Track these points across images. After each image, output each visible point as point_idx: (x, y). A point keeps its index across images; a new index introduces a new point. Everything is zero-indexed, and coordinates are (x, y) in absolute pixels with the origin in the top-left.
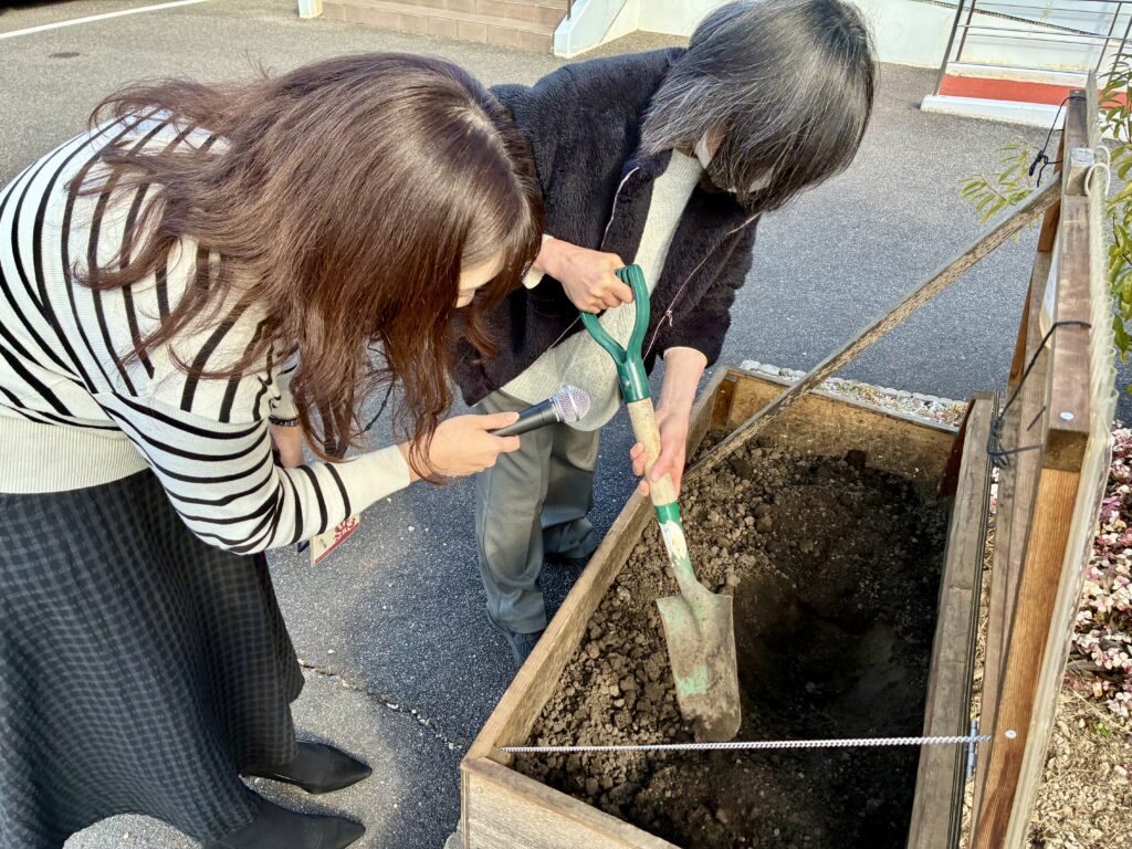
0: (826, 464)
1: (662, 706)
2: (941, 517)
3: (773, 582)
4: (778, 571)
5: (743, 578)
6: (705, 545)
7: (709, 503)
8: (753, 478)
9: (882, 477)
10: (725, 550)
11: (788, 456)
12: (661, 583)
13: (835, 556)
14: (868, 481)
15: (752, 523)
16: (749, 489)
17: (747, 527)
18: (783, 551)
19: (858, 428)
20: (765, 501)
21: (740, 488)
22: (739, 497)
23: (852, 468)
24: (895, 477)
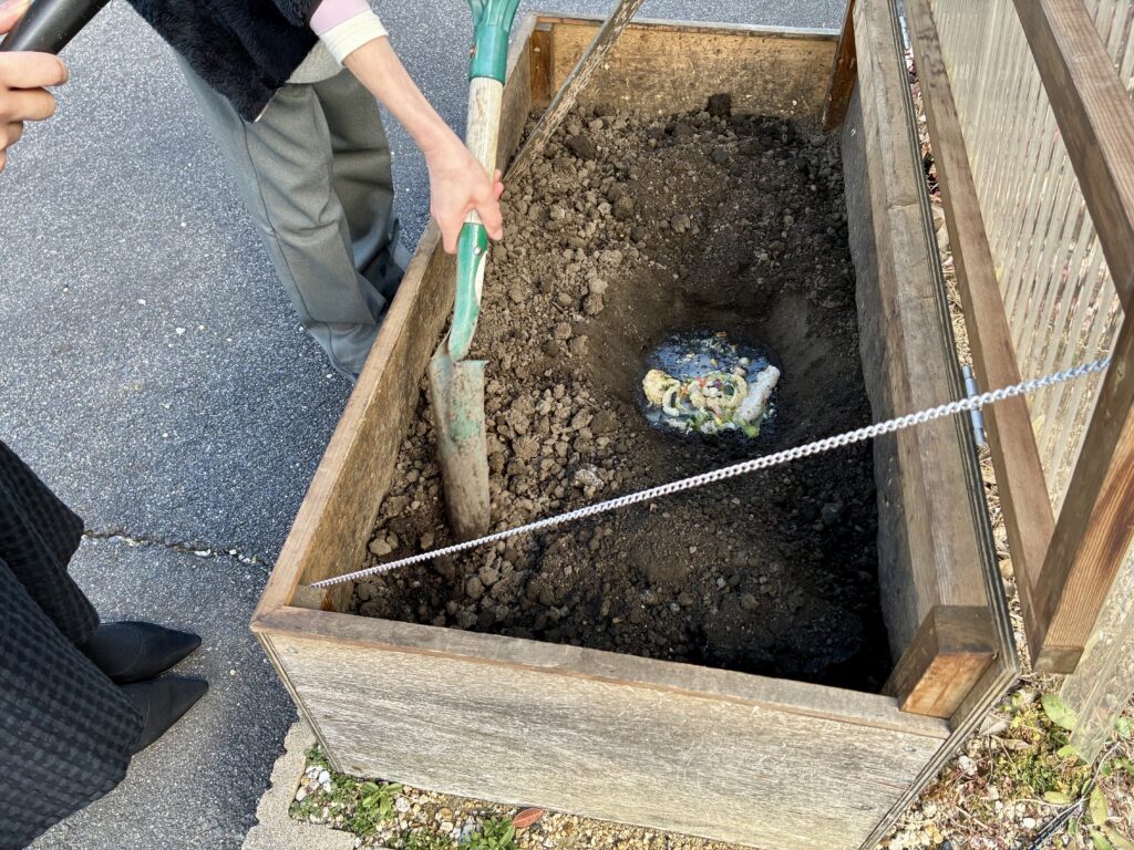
0: (683, 120)
1: (540, 462)
2: (833, 154)
3: (649, 278)
4: (652, 263)
5: (612, 282)
6: (554, 251)
7: (549, 198)
8: (598, 157)
9: (754, 122)
10: (581, 251)
11: (635, 122)
12: (507, 312)
13: (718, 228)
14: (738, 128)
15: (608, 211)
16: (596, 171)
17: (602, 218)
18: (653, 237)
19: (716, 61)
20: (618, 180)
21: (584, 173)
22: (586, 183)
23: (716, 118)
24: (769, 119)
